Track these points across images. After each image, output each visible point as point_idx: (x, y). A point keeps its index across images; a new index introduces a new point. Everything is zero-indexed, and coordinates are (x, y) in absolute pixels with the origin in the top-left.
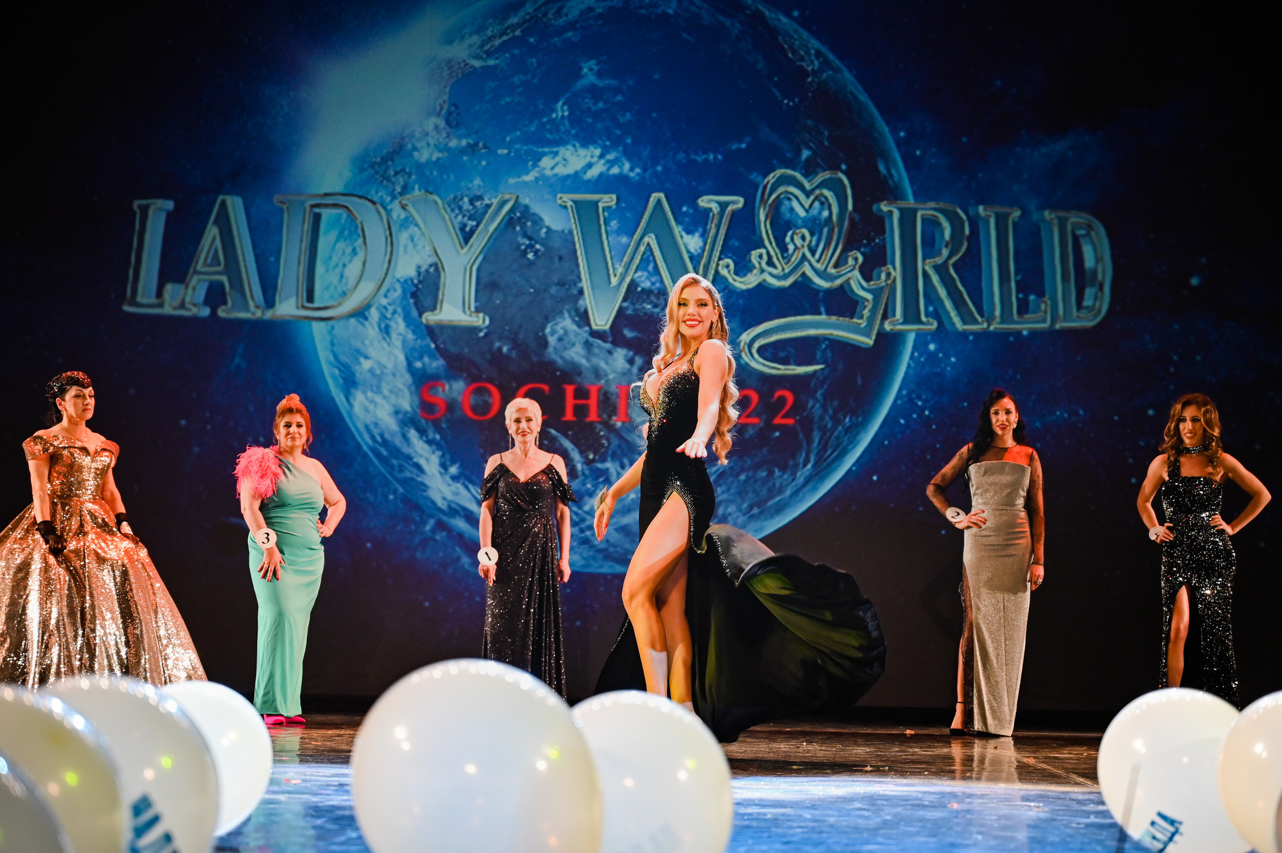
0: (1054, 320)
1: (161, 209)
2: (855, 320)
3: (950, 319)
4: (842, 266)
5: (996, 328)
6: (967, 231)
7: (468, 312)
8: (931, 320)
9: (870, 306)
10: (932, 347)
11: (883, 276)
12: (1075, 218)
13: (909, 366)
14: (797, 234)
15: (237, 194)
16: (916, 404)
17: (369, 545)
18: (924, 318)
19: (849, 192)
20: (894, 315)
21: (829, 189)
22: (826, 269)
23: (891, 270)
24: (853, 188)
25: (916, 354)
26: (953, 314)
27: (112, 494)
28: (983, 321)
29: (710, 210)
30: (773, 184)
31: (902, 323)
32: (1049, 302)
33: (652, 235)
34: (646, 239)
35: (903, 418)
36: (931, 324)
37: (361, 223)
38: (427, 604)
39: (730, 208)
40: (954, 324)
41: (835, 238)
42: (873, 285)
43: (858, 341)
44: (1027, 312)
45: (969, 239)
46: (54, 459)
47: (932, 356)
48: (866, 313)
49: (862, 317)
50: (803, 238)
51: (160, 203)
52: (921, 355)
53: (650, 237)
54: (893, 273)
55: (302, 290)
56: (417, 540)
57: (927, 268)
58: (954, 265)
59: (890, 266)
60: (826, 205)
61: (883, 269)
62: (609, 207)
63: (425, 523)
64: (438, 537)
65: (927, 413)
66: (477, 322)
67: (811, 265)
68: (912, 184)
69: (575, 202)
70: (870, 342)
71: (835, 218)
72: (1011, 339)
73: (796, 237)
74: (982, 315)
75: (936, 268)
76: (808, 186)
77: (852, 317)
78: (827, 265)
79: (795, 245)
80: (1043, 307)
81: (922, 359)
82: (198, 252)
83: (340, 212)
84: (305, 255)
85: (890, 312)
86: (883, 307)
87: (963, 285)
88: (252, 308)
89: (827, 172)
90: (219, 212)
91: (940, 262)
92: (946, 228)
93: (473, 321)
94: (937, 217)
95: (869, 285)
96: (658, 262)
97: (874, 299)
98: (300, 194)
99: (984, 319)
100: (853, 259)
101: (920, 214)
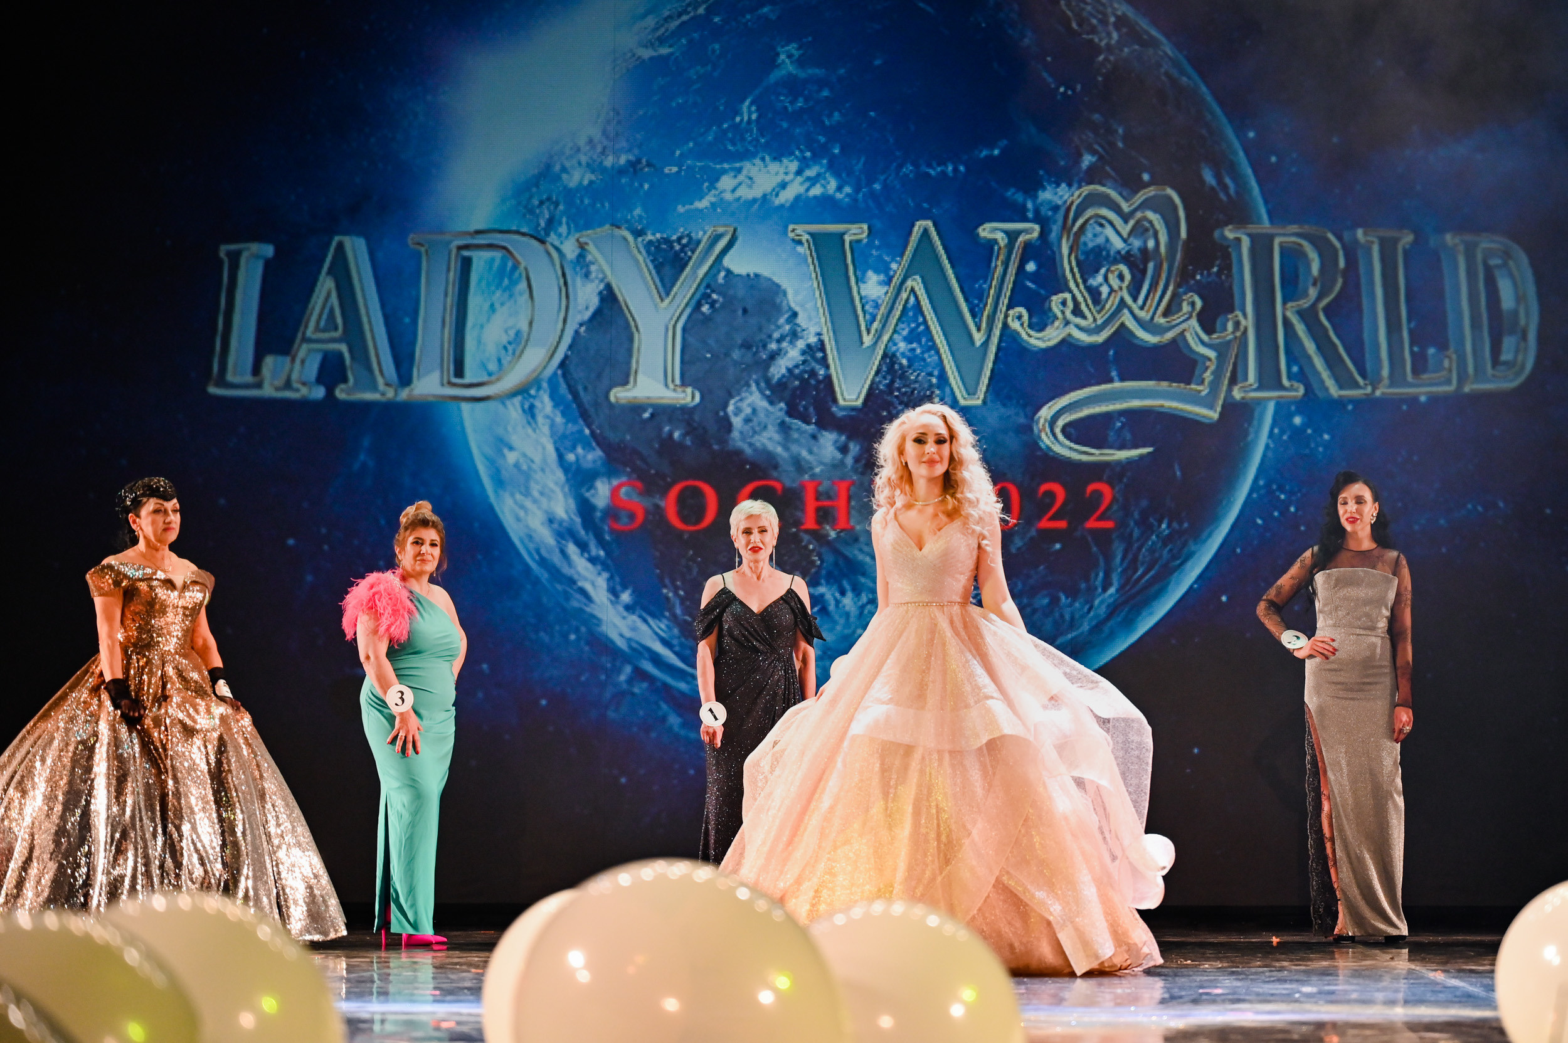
0: (1461, 381)
1: (257, 257)
2: (1193, 386)
3: (1322, 382)
4: (1174, 314)
5: (1383, 393)
6: (1342, 263)
7: (671, 386)
8: (1296, 384)
9: (1213, 368)
10: (1297, 420)
11: (1230, 326)
12: (1486, 243)
13: (1267, 447)
14: (1113, 272)
15: (359, 234)
16: (1278, 498)
17: (544, 702)
18: (1285, 382)
19: (1182, 214)
20: (1246, 379)
21: (1155, 211)
22: (1152, 318)
23: (1241, 318)
24: (1186, 208)
25: (1276, 431)
26: (1325, 375)
27: (205, 640)
28: (1366, 385)
29: (995, 241)
30: (1078, 207)
31: (1258, 389)
32: (1454, 357)
33: (918, 277)
34: (909, 283)
35: (1261, 518)
36: (1296, 390)
37: (526, 269)
38: (623, 780)
39: (1021, 239)
40: (1327, 389)
41: (1164, 276)
42: (1218, 338)
43: (1197, 415)
44: (1425, 371)
45: (1345, 273)
46: (129, 594)
47: (1298, 432)
48: (1208, 376)
49: (1202, 382)
50: (1121, 277)
51: (254, 247)
52: (1282, 432)
53: (914, 280)
54: (1243, 322)
55: (449, 361)
56: (608, 694)
57: (1289, 314)
58: (1327, 310)
59: (1239, 313)
60: (1151, 232)
61: (1230, 316)
62: (859, 241)
63: (619, 671)
64: (636, 690)
65: (1292, 509)
66: (684, 399)
67: (1132, 313)
68: (1266, 202)
69: (811, 234)
70: (1214, 415)
71: (1163, 249)
72: (1405, 407)
73: (1110, 276)
74: (1364, 375)
75: (1301, 314)
76: (1125, 207)
77: (1189, 383)
78: (1154, 313)
79: (1110, 286)
80: (1446, 363)
81: (1285, 437)
82: (308, 312)
83: (498, 255)
84: (451, 315)
85: (1240, 375)
86: (1230, 368)
87: (1338, 336)
88: (381, 386)
89: (1151, 188)
90: (334, 257)
91: (1306, 305)
92: (1313, 260)
93: (677, 399)
94: (1300, 245)
95: (1210, 338)
96: (926, 313)
97: (1219, 357)
98: (442, 233)
99: (1367, 382)
100: (1188, 304)
101: (1277, 241)
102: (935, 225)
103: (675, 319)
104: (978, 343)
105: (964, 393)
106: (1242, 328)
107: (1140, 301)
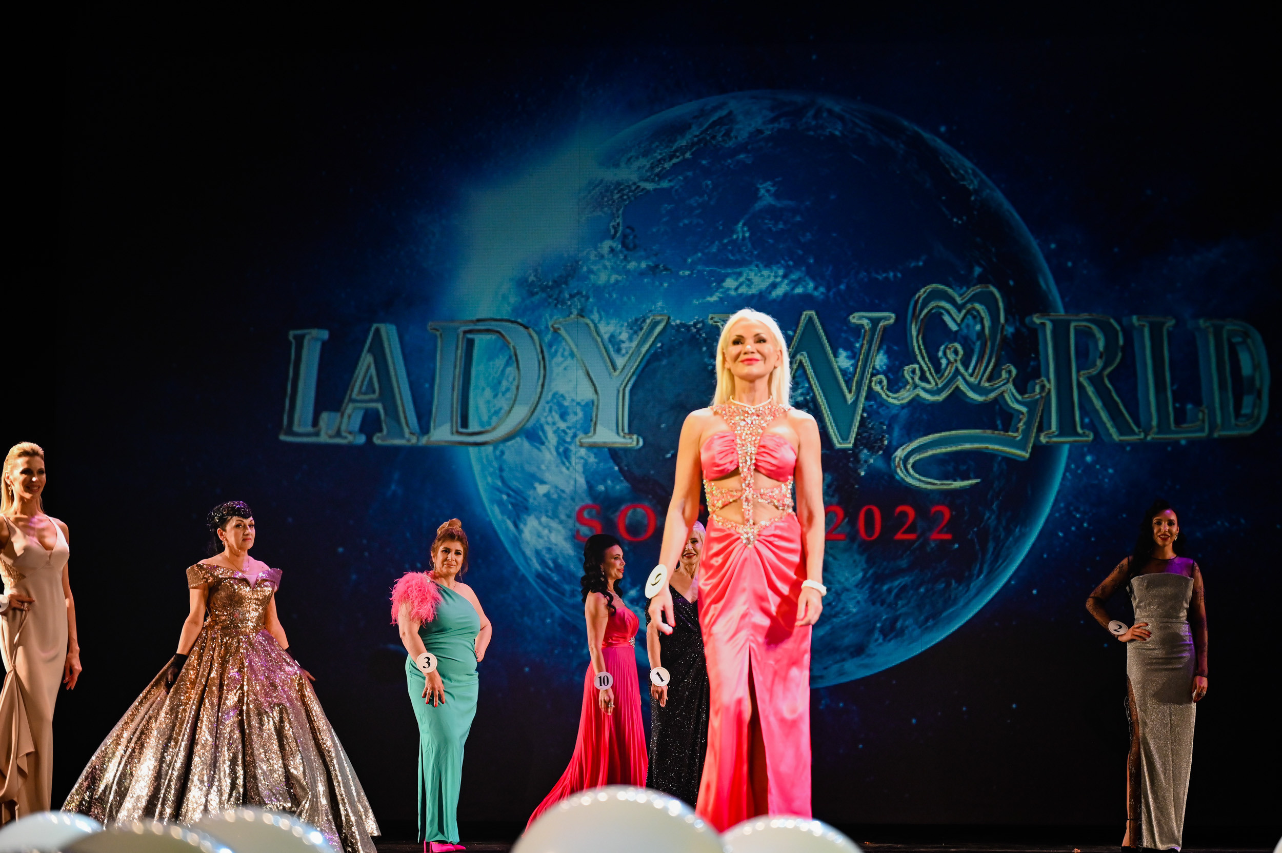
0: (1212, 429)
1: (316, 339)
2: (1010, 433)
3: (1107, 430)
4: (995, 380)
5: (1153, 438)
6: (1121, 342)
7: (622, 434)
8: (1087, 432)
9: (1025, 419)
10: (1089, 459)
11: (1038, 389)
12: (1230, 326)
13: (1064, 478)
14: (950, 349)
15: (391, 322)
16: (1075, 517)
17: (527, 669)
18: (1079, 430)
19: (1001, 305)
20: (1050, 428)
21: (981, 303)
22: (980, 382)
23: (1046, 383)
24: (1004, 301)
25: (1073, 466)
26: (1109, 425)
28: (1140, 432)
29: (862, 326)
30: (924, 299)
31: (1059, 435)
32: (1206, 411)
33: (804, 353)
34: (799, 357)
35: (1061, 532)
36: (1087, 436)
37: (514, 348)
39: (881, 324)
40: (1110, 435)
41: (988, 351)
42: (1029, 397)
43: (1014, 454)
44: (1184, 421)
45: (1123, 349)
46: (213, 588)
47: (1088, 468)
48: (1021, 425)
49: (1017, 430)
50: (956, 352)
51: (315, 332)
52: (1077, 467)
53: (802, 355)
54: (1048, 386)
55: (457, 416)
56: (575, 664)
57: (1081, 379)
58: (1110, 377)
59: (1043, 378)
60: (978, 319)
61: (1038, 381)
65: (1085, 525)
66: (631, 444)
67: (964, 379)
68: (1062, 298)
70: (1026, 455)
71: (987, 331)
72: (1169, 449)
73: (948, 351)
74: (1138, 425)
75: (1091, 379)
76: (959, 300)
77: (1007, 431)
78: (981, 379)
79: (948, 359)
80: (1200, 416)
81: (1079, 471)
82: (354, 379)
83: (493, 337)
84: (459, 381)
85: (1045, 425)
86: (1038, 420)
87: (1119, 396)
88: (407, 434)
89: (978, 286)
90: (373, 340)
91: (1095, 373)
92: (1100, 339)
93: (627, 443)
94: (1089, 328)
95: (1023, 398)
96: (811, 379)
97: (1029, 412)
98: (453, 321)
99: (1141, 430)
100: (1006, 372)
101: (1073, 325)
102: (817, 314)
103: (624, 384)
104: (850, 402)
105: (840, 439)
106: (1047, 390)
107: (970, 370)
